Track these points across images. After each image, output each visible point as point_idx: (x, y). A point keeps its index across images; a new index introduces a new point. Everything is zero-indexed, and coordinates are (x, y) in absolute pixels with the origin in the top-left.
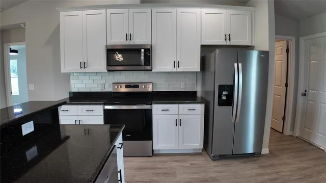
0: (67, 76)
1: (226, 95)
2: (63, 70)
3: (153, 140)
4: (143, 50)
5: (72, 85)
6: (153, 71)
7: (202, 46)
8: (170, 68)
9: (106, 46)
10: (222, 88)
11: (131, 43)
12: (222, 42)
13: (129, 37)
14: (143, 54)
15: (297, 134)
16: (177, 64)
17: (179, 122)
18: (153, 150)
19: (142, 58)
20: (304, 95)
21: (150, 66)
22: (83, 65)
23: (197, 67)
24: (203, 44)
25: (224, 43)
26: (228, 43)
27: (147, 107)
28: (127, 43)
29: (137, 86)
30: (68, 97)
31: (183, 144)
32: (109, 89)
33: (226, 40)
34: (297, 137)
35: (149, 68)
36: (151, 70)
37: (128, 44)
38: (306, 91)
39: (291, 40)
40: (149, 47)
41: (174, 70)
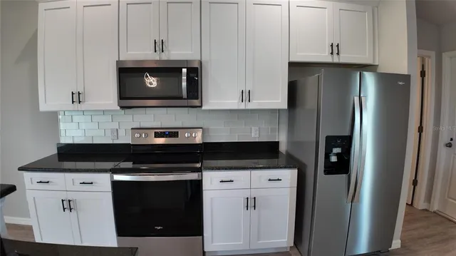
0: (53, 117)
1: (337, 155)
2: (43, 107)
3: (205, 235)
4: (184, 70)
5: (63, 133)
6: (203, 108)
7: (291, 65)
8: (233, 103)
9: (118, 62)
10: (331, 141)
11: (164, 57)
12: (325, 57)
13: (160, 46)
14: (184, 78)
15: (435, 207)
16: (246, 96)
17: (251, 203)
18: (204, 253)
19: (184, 84)
20: (449, 145)
21: (198, 99)
22: (77, 98)
23: (281, 102)
24: (292, 60)
25: (329, 59)
26: (336, 60)
27: (193, 176)
28: (156, 57)
29: (175, 135)
30: (56, 152)
31: (259, 239)
32: (125, 138)
33: (332, 53)
34: (434, 212)
35: (196, 102)
36: (201, 107)
37: (158, 58)
38: (452, 139)
39: (429, 57)
40: (196, 65)
41: (242, 106)
